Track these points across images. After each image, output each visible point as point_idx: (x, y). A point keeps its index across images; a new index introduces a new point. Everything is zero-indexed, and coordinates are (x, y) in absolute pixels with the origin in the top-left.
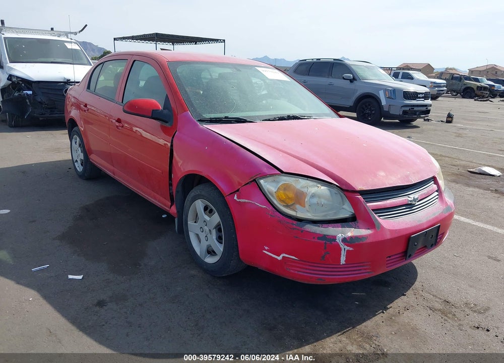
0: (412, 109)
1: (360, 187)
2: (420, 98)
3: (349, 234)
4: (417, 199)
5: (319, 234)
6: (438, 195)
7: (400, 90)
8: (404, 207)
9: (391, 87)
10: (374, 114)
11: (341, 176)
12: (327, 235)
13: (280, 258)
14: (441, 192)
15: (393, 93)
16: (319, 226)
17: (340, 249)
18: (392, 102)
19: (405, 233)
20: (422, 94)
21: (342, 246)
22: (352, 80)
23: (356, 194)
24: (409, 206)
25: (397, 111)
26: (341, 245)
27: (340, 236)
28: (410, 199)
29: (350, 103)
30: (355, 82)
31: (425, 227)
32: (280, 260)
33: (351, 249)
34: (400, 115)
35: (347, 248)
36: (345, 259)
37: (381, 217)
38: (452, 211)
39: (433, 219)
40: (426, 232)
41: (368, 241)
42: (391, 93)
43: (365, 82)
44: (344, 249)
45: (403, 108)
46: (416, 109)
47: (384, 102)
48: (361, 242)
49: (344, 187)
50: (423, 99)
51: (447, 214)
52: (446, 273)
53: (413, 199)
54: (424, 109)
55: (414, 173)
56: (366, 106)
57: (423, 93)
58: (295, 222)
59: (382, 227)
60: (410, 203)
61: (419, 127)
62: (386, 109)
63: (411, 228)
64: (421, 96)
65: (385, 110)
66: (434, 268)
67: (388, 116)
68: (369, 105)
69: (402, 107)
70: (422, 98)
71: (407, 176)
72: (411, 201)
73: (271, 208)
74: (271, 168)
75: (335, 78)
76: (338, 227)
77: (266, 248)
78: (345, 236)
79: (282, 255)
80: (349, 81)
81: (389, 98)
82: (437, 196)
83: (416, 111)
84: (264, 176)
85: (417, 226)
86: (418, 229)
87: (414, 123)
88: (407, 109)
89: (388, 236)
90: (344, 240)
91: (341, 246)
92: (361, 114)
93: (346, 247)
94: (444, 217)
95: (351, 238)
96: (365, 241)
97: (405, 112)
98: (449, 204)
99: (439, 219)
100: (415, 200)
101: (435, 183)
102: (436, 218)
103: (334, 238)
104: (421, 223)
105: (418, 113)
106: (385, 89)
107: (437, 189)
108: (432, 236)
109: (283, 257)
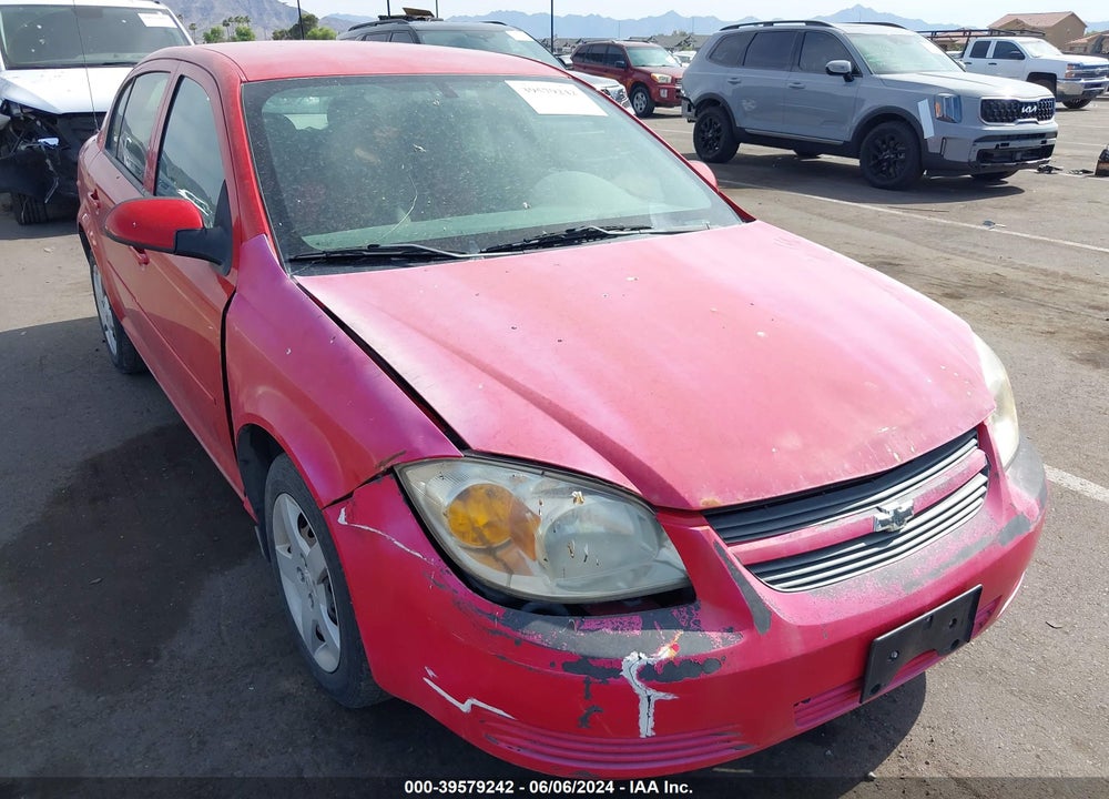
0: (1002, 145)
1: (706, 499)
2: (1026, 115)
3: (665, 653)
4: (908, 513)
5: (569, 655)
6: (985, 484)
7: (971, 98)
8: (863, 545)
9: (949, 91)
10: (903, 161)
11: (648, 463)
12: (593, 658)
13: (465, 707)
14: (997, 475)
15: (953, 106)
16: (571, 626)
17: (635, 699)
18: (950, 130)
19: (854, 631)
20: (1032, 104)
21: (639, 687)
22: (850, 77)
23: (693, 520)
24: (880, 538)
25: (962, 153)
26: (634, 686)
27: (633, 661)
28: (881, 516)
29: (845, 133)
30: (857, 79)
31: (928, 600)
32: (467, 713)
33: (670, 697)
34: (969, 163)
35: (657, 695)
36: (651, 723)
37: (776, 587)
38: (1032, 528)
39: (960, 571)
40: (932, 616)
41: (727, 669)
42: (948, 106)
43: (881, 79)
44: (648, 698)
45: (978, 144)
46: (1014, 144)
47: (929, 131)
48: (703, 675)
49: (656, 499)
50: (1035, 119)
51: (1009, 545)
52: (1012, 692)
53: (892, 514)
54: (1037, 143)
55: (905, 428)
56: (884, 143)
57: (1036, 103)
58: (499, 610)
59: (775, 621)
60: (880, 529)
61: (1021, 191)
62: (934, 149)
63: (878, 612)
64: (1029, 109)
65: (931, 150)
66: (980, 672)
67: (939, 164)
68: (893, 139)
69: (976, 141)
70: (1033, 115)
71: (878, 444)
72: (883, 523)
73: (434, 560)
74: (436, 436)
75: (808, 70)
76: (631, 627)
77: (431, 673)
78: (651, 660)
79: (470, 702)
80: (842, 78)
81: (942, 119)
82: (984, 489)
83: (1014, 152)
84: (418, 459)
85: (899, 604)
86: (900, 612)
87: (1011, 181)
88: (991, 146)
89: (796, 648)
90: (646, 673)
91: (637, 691)
92: (872, 163)
93: (651, 692)
94: (997, 555)
95: (669, 664)
96: (714, 671)
97: (984, 156)
98: (1019, 507)
99: (980, 567)
100: (899, 517)
101: (980, 446)
102: (971, 564)
103: (615, 666)
104: (915, 590)
105: (1018, 156)
106: (934, 96)
107: (983, 463)
108: (955, 621)
109: (473, 706)
